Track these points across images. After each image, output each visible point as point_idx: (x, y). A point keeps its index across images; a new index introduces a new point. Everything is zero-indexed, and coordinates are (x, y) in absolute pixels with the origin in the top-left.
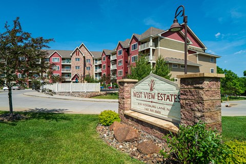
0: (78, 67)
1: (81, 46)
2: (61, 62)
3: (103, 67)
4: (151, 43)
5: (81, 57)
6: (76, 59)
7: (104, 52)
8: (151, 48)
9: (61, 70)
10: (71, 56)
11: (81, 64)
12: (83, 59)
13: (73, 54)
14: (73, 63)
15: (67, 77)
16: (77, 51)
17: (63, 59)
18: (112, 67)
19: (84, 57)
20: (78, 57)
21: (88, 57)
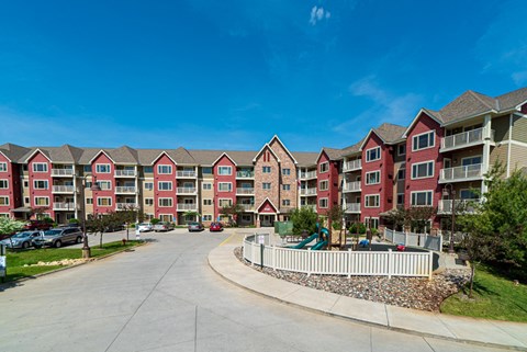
0: (267, 185)
1: (273, 142)
2: (234, 176)
3: (319, 185)
4: (487, 131)
5: (273, 163)
6: (264, 168)
7: (323, 152)
8: (489, 144)
9: (234, 191)
10: (254, 163)
11: (273, 177)
12: (277, 169)
13: (257, 159)
14: (258, 176)
15: (246, 206)
16: (266, 153)
17: (238, 169)
18: (346, 188)
19: (279, 164)
20: (267, 164)
21: (287, 164)
